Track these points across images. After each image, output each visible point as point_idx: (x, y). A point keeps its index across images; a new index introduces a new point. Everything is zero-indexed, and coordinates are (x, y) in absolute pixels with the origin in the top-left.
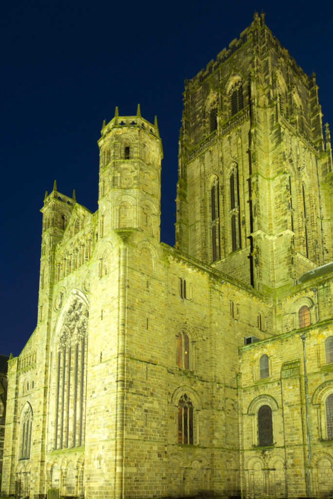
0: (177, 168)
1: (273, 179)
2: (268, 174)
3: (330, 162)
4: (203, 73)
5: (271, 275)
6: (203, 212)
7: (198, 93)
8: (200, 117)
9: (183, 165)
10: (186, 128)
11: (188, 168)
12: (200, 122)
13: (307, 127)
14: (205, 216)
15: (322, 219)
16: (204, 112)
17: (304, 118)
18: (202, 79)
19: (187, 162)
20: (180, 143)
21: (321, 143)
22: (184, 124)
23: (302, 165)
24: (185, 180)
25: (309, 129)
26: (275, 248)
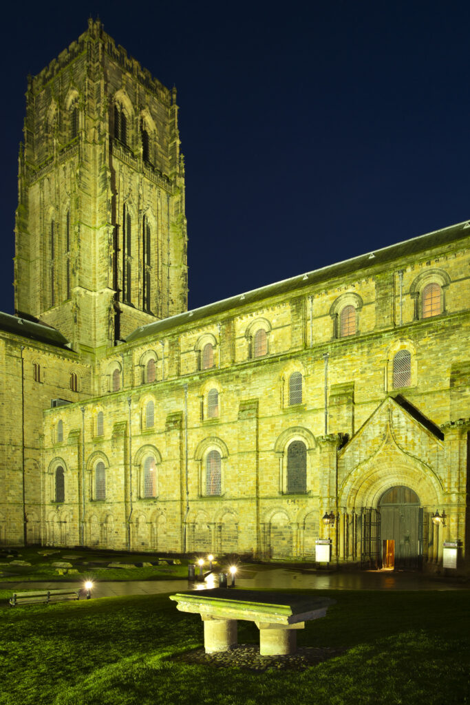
0: (17, 192)
1: (99, 229)
2: (95, 223)
3: (181, 202)
4: (46, 73)
5: (93, 334)
6: (43, 249)
7: (42, 98)
8: (43, 129)
9: (23, 189)
10: (27, 141)
11: (30, 192)
12: (43, 137)
13: (161, 155)
14: (45, 254)
15: (169, 265)
16: (47, 125)
17: (157, 144)
18: (45, 80)
19: (28, 184)
20: (19, 160)
21: (175, 177)
22: (26, 134)
23: (145, 207)
24: (26, 207)
25: (164, 158)
26: (97, 305)
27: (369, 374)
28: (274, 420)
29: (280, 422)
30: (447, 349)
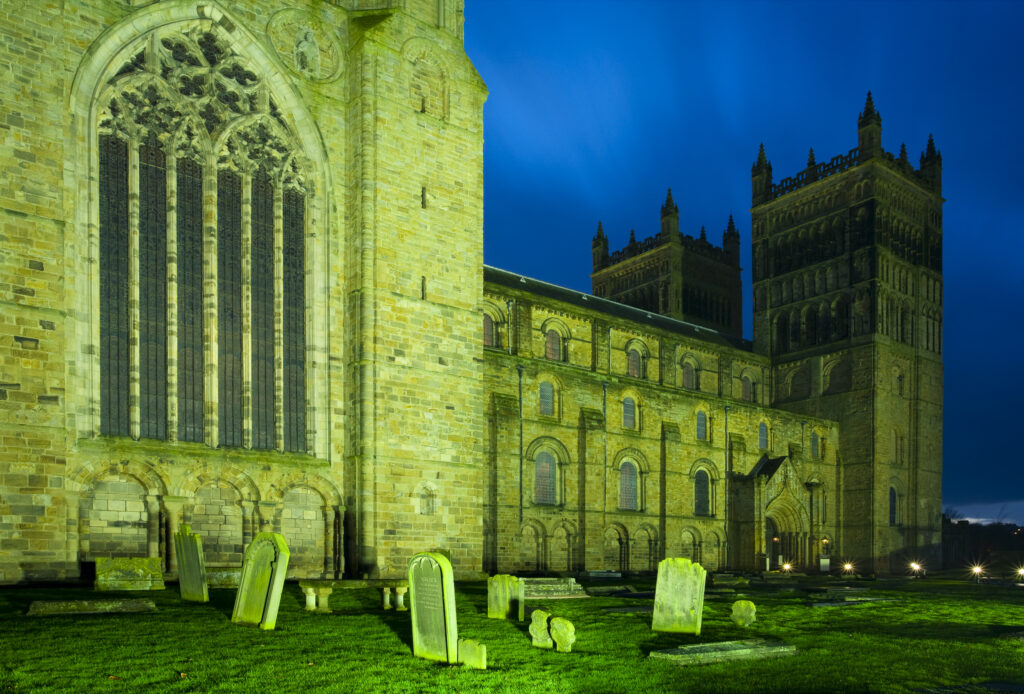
27: (751, 433)
28: (690, 449)
29: (694, 450)
30: (786, 432)
